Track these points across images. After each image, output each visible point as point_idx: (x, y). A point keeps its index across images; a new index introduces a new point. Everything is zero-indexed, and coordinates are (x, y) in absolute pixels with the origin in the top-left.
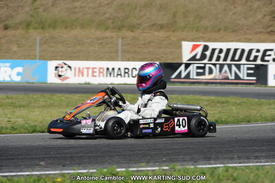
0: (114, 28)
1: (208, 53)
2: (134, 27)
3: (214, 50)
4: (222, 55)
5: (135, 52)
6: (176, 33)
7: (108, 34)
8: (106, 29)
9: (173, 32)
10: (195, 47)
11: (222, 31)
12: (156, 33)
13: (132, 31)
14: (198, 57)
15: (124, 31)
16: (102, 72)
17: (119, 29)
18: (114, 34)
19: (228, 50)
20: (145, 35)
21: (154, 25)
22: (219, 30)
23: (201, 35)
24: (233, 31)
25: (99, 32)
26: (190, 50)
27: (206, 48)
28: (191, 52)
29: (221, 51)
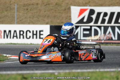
1: (94, 17)
3: (99, 14)
4: (107, 18)
10: (82, 11)
26: (78, 14)
27: (92, 12)
28: (79, 16)
29: (105, 14)
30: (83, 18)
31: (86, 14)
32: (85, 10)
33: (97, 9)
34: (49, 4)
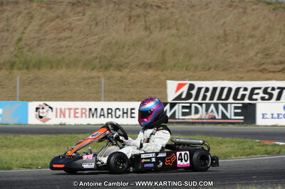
0: (101, 67)
1: (194, 92)
2: (122, 66)
3: (200, 89)
4: (209, 94)
5: (122, 92)
6: (165, 72)
7: (94, 73)
8: (93, 69)
9: (162, 71)
10: (180, 86)
11: (212, 69)
12: (145, 72)
13: (120, 70)
14: (184, 96)
15: (111, 71)
16: (85, 113)
17: (107, 68)
18: (100, 74)
19: (215, 89)
20: (133, 74)
21: (142, 64)
22: (210, 68)
23: (191, 73)
24: (224, 70)
25: (85, 72)
27: (191, 87)
28: (177, 91)
29: (207, 90)
30: (181, 94)
31: (185, 89)
32: (184, 85)
33: (198, 84)
34: (112, 77)
